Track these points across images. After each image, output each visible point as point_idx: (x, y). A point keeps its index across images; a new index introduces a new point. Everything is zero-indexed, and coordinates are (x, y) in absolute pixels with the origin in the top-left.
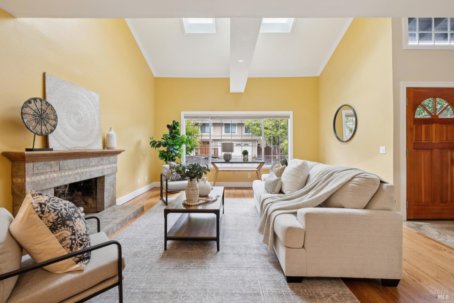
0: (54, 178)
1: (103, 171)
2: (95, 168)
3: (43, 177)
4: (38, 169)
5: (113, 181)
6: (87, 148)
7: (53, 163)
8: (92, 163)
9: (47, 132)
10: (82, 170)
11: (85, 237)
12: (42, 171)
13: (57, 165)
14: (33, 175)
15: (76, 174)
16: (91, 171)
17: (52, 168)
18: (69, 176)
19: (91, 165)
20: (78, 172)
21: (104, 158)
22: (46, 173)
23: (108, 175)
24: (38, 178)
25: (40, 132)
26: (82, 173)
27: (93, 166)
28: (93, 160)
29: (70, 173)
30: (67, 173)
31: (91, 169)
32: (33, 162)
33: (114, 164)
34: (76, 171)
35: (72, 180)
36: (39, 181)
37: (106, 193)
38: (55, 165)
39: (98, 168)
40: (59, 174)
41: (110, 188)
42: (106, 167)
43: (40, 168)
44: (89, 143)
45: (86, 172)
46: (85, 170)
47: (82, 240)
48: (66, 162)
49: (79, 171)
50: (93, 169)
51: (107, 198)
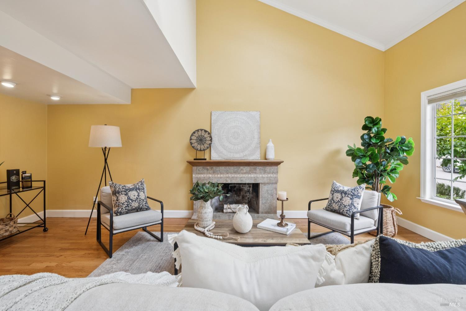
0: (210, 178)
1: (256, 179)
2: (247, 175)
3: (202, 176)
4: (199, 171)
5: (271, 190)
6: (243, 159)
7: (208, 168)
8: (243, 171)
9: (204, 148)
10: (233, 175)
11: (121, 204)
12: (201, 172)
13: (211, 169)
14: (197, 173)
15: (227, 177)
16: (242, 177)
17: (208, 171)
18: (221, 178)
19: (241, 172)
20: (228, 176)
21: (257, 167)
22: (204, 173)
23: (265, 184)
24: (199, 176)
25: (200, 149)
26: (232, 177)
27: (245, 173)
28: (244, 169)
29: (222, 176)
30: (219, 176)
31: (241, 176)
32: (196, 166)
33: (273, 174)
34: (227, 175)
35: (223, 181)
36: (200, 178)
37: (262, 200)
38: (210, 169)
39: (250, 175)
40: (213, 176)
41: (268, 196)
42: (261, 176)
43: (200, 170)
44: (245, 154)
45: (236, 177)
46: (236, 176)
47: (119, 205)
48: (218, 168)
49: (230, 175)
50: (244, 175)
51: (263, 204)
